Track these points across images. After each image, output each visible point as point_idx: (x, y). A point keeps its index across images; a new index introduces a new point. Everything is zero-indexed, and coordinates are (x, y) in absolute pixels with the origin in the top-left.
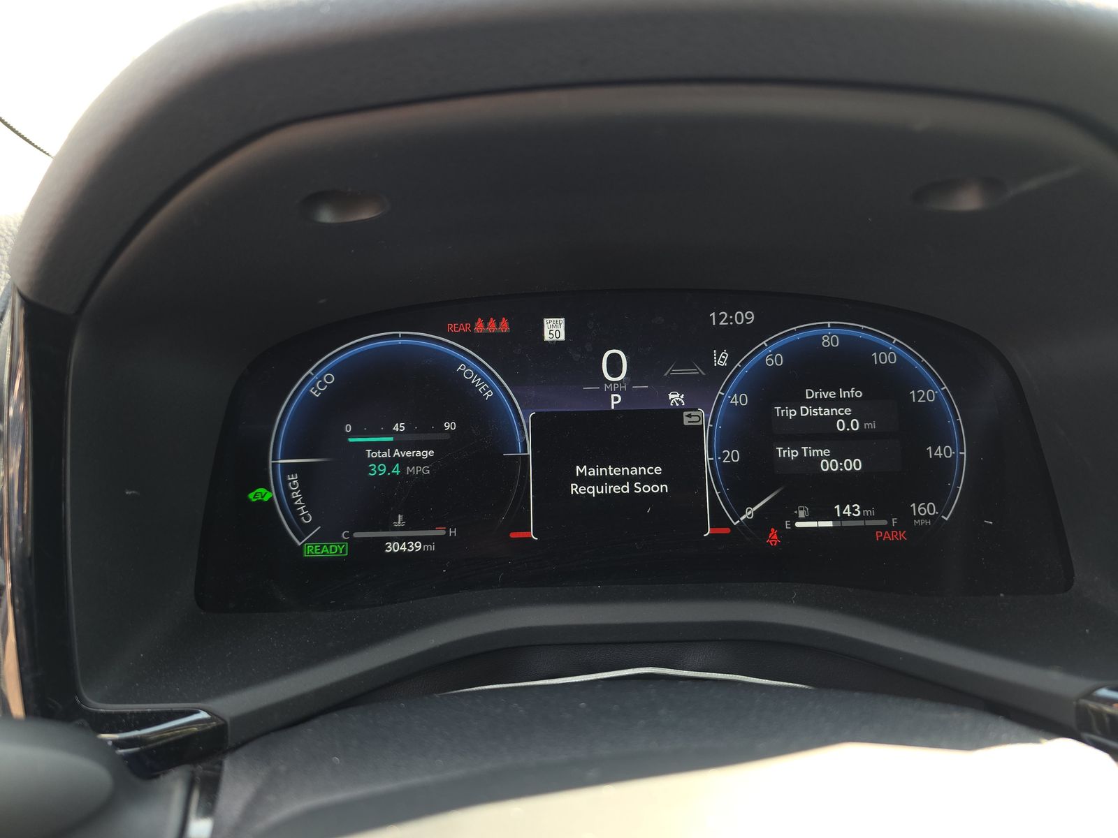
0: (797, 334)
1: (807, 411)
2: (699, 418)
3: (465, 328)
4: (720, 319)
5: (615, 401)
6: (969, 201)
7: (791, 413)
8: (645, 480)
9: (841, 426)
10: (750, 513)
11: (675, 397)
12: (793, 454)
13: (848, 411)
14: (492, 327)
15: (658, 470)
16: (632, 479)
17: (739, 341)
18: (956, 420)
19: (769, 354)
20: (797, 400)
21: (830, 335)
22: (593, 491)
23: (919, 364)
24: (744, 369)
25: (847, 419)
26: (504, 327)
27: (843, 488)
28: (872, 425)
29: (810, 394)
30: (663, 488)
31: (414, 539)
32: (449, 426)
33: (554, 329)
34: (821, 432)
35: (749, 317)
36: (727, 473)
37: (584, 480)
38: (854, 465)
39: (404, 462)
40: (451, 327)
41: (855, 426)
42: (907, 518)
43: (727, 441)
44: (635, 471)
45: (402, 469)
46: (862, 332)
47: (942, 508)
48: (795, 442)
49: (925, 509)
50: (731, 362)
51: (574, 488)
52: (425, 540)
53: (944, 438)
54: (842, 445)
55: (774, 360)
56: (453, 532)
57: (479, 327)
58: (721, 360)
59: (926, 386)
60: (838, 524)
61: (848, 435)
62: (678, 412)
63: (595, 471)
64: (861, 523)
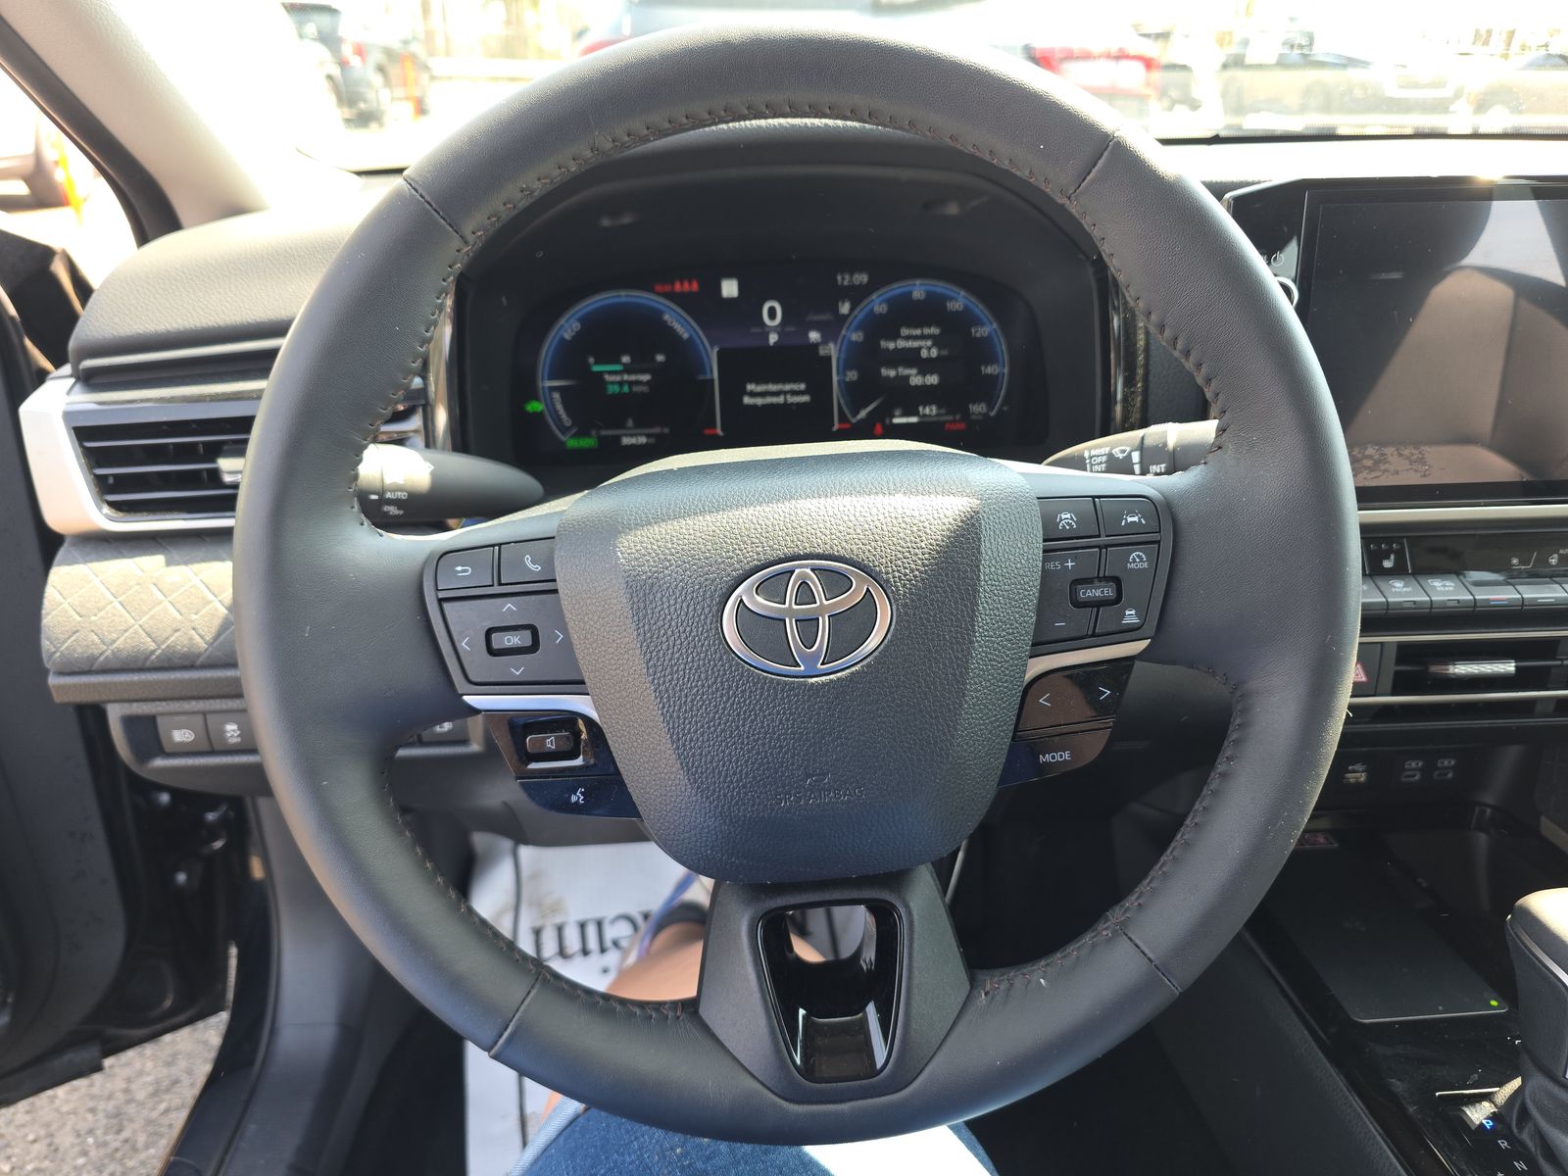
0: (896, 289)
1: (901, 344)
2: (832, 350)
3: (668, 288)
4: (844, 280)
5: (773, 338)
6: (953, 209)
7: (891, 345)
8: (794, 393)
9: (924, 354)
10: (863, 414)
11: (814, 336)
12: (892, 373)
13: (929, 343)
14: (686, 287)
15: (802, 386)
16: (785, 393)
17: (857, 295)
18: (1002, 347)
19: (878, 303)
20: (896, 336)
21: (918, 290)
22: (759, 401)
23: (979, 309)
24: (860, 314)
25: (929, 349)
26: (695, 287)
27: (926, 394)
28: (945, 353)
29: (905, 331)
30: (806, 398)
31: (641, 435)
32: (660, 358)
33: (730, 288)
34: (911, 358)
35: (862, 278)
36: (848, 388)
37: (753, 394)
38: (933, 380)
39: (631, 384)
40: (658, 288)
41: (934, 353)
42: (966, 414)
43: (846, 365)
44: (788, 387)
45: (630, 388)
46: (940, 287)
47: (991, 407)
48: (894, 365)
49: (978, 409)
50: (852, 310)
51: (747, 400)
52: (648, 436)
53: (992, 359)
54: (926, 366)
55: (880, 308)
56: (666, 430)
57: (678, 287)
58: (845, 308)
59: (982, 324)
60: (922, 419)
61: (930, 360)
62: (816, 346)
63: (760, 388)
64: (935, 419)
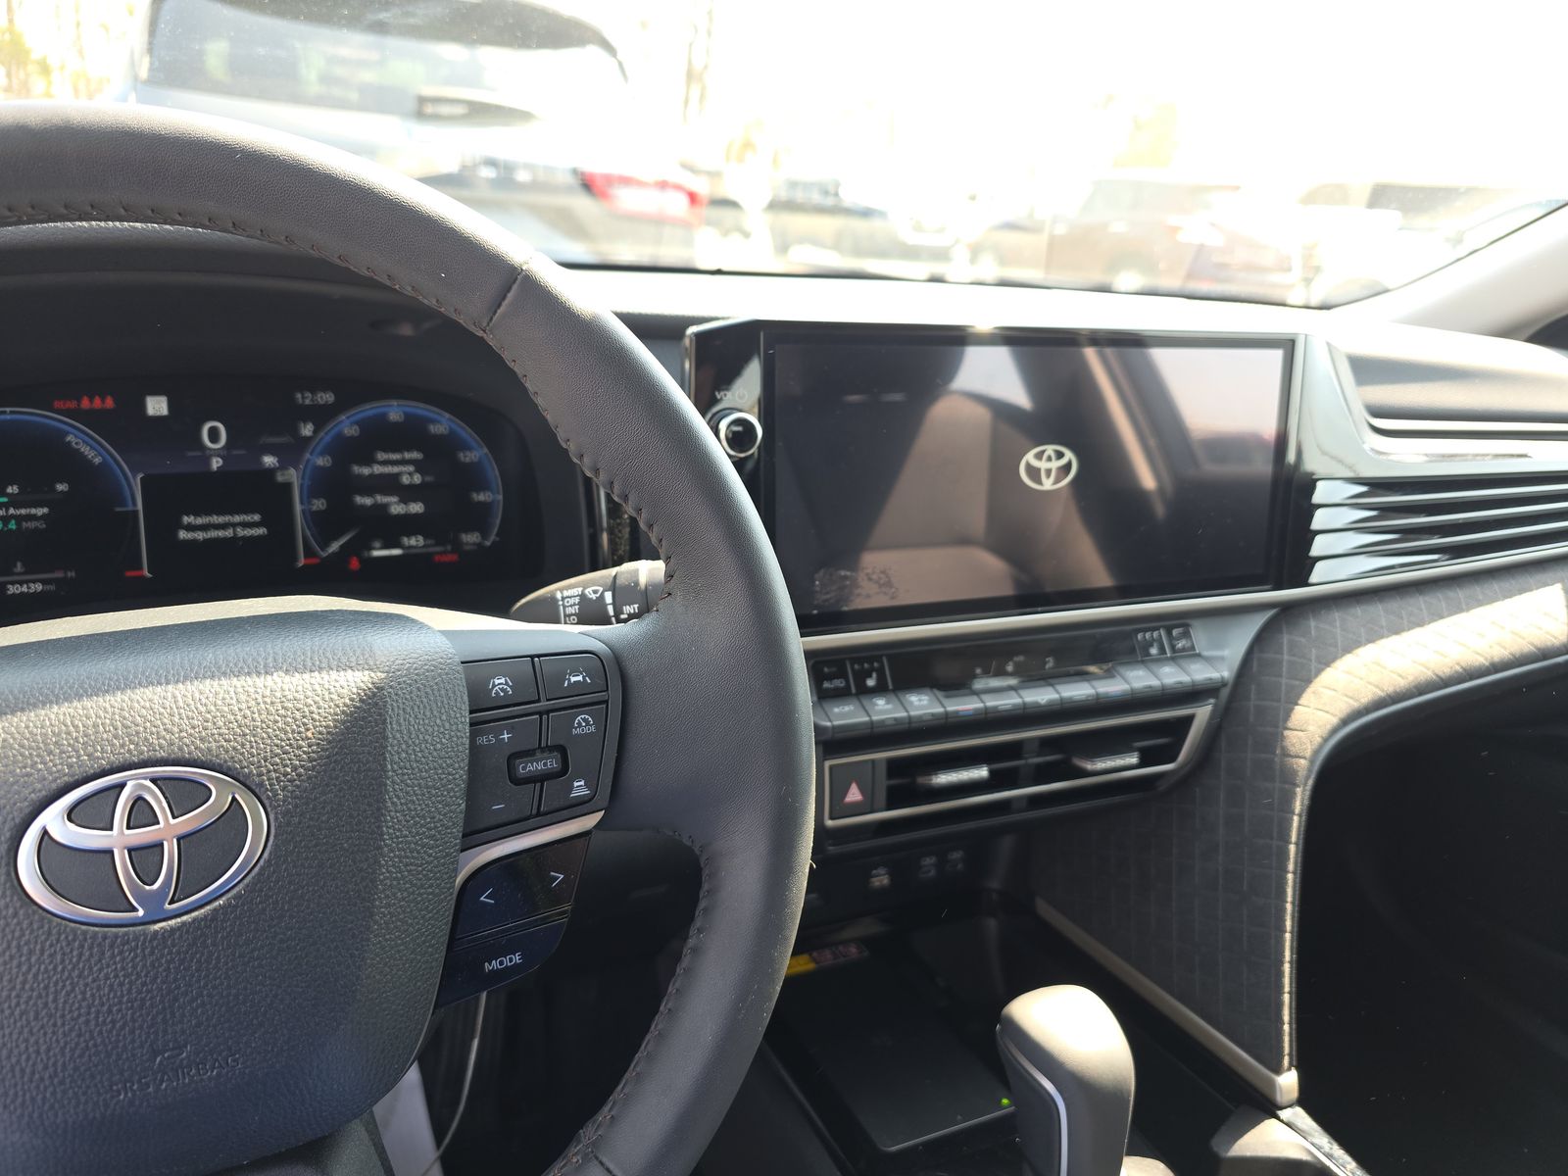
0: (369, 410)
1: (378, 469)
2: (292, 476)
3: (72, 405)
4: (304, 398)
5: (216, 463)
6: (406, 330)
7: (366, 471)
8: (245, 525)
9: (406, 480)
10: (335, 547)
11: (269, 460)
12: (368, 501)
13: (411, 468)
14: (97, 403)
15: (257, 517)
16: (234, 525)
17: (321, 416)
18: (494, 473)
19: (347, 425)
20: (369, 461)
21: (395, 412)
22: (200, 536)
23: (466, 433)
24: (327, 436)
25: (410, 474)
26: (109, 403)
27: (409, 525)
28: (429, 479)
29: (381, 456)
30: (261, 531)
31: (34, 582)
32: (61, 487)
33: (157, 406)
34: (390, 484)
35: (327, 397)
36: (315, 519)
37: (190, 528)
38: (417, 508)
39: (19, 519)
40: (57, 404)
41: (417, 479)
42: (457, 546)
43: (312, 492)
44: (237, 519)
45: (18, 524)
46: (420, 409)
47: (485, 535)
48: (369, 492)
49: (471, 538)
50: (315, 432)
51: (183, 535)
52: (44, 582)
53: (484, 486)
54: (408, 494)
55: (351, 431)
56: (71, 574)
57: (85, 404)
58: (307, 430)
59: (469, 448)
60: (407, 551)
61: (411, 487)
62: (271, 472)
63: (200, 521)
64: (424, 550)
